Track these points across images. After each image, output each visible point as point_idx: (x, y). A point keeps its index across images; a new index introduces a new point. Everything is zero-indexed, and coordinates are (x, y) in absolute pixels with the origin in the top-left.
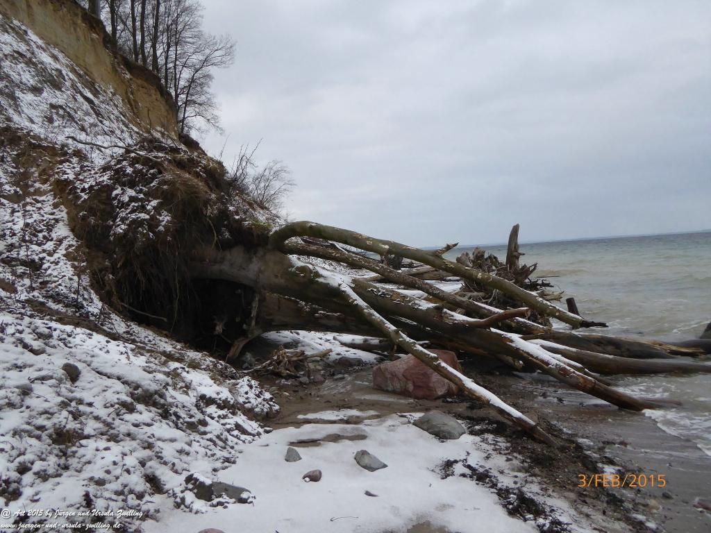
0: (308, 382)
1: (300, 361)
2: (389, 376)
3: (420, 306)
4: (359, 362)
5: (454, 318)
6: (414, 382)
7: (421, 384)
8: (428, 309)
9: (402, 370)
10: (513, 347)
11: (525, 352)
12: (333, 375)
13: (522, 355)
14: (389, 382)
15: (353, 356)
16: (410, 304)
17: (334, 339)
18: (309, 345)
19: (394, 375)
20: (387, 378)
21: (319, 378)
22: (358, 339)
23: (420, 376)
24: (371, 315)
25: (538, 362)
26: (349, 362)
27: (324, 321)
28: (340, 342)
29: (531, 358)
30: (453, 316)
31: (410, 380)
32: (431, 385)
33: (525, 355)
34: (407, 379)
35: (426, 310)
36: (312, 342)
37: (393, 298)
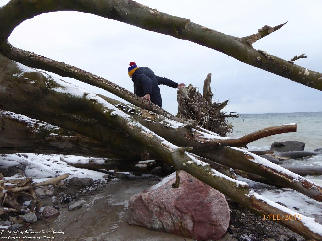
0: (36, 220)
1: (27, 191)
2: (155, 209)
3: (171, 124)
4: (91, 182)
5: (204, 137)
6: (192, 216)
7: (202, 218)
8: (180, 128)
9: (172, 201)
10: (256, 164)
11: (269, 168)
12: (67, 201)
13: (266, 171)
14: (155, 217)
15: (81, 176)
16: (162, 123)
17: (61, 160)
18: (37, 167)
19: (162, 209)
20: (152, 212)
21: (51, 210)
22: (84, 160)
23: (198, 207)
24: (139, 129)
25: (282, 176)
26: (81, 183)
27: (55, 144)
28: (66, 162)
29: (275, 173)
30: (202, 135)
31: (185, 214)
32: (214, 218)
33: (269, 170)
34: (182, 212)
35: (178, 129)
36: (40, 164)
37: (143, 116)
